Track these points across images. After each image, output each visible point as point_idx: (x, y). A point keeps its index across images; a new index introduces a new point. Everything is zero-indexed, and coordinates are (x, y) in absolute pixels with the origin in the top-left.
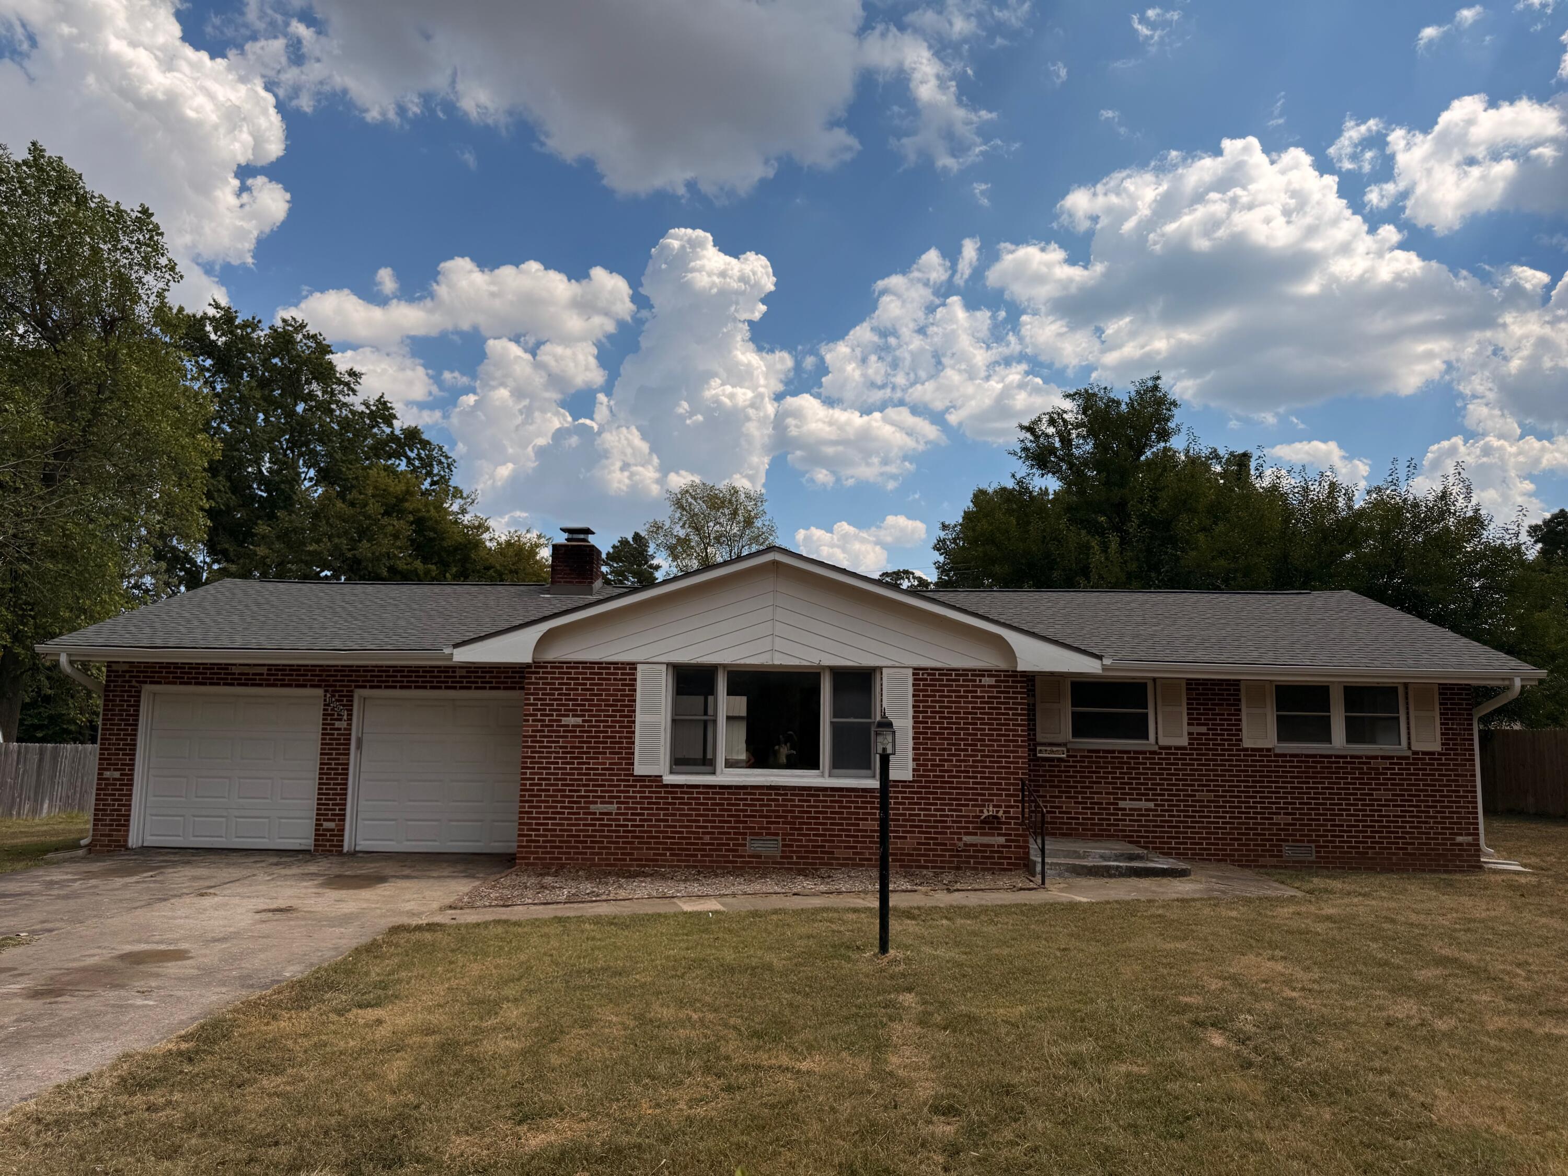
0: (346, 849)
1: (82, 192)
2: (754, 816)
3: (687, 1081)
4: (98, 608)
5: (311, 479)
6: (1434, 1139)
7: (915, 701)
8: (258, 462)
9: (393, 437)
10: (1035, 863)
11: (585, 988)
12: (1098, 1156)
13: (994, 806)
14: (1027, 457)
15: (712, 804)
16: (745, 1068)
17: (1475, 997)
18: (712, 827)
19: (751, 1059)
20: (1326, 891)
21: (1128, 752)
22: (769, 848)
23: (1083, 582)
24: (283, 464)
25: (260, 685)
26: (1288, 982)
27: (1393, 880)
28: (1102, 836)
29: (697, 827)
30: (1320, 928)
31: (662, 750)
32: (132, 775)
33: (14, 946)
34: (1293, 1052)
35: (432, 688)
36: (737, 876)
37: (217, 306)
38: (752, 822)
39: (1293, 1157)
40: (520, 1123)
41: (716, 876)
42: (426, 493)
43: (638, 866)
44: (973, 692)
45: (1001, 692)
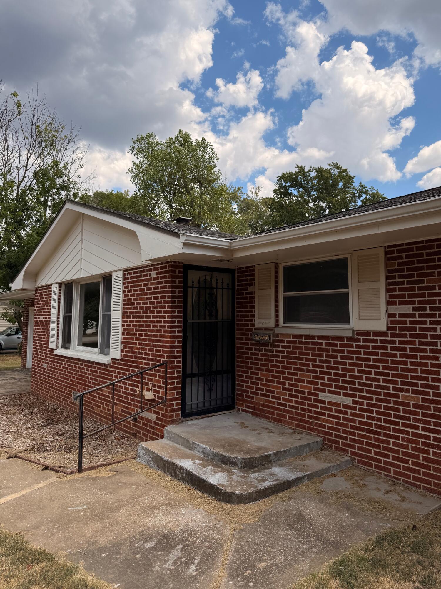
7: (124, 296)
29: (62, 381)
44: (147, 285)
45: (159, 283)
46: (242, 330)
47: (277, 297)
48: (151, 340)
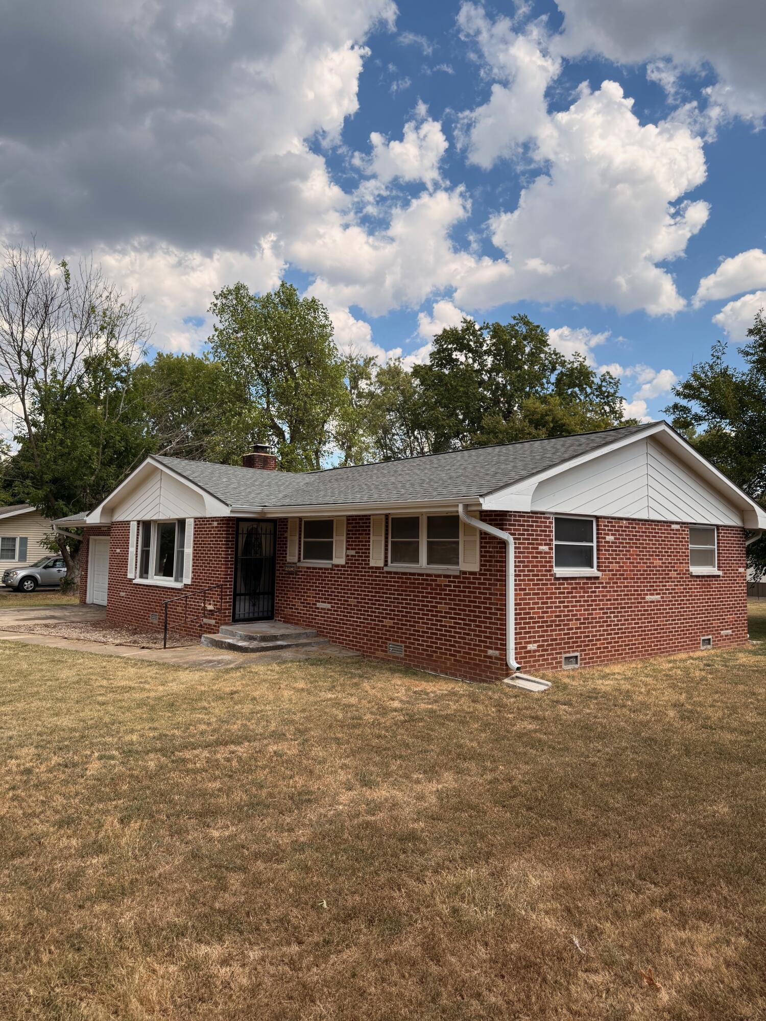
2: (153, 602)
7: (194, 537)
15: (144, 595)
21: (322, 569)
22: (155, 619)
29: (140, 606)
38: (152, 605)
44: (211, 531)
45: (219, 531)
46: (279, 564)
47: (300, 541)
48: (212, 570)
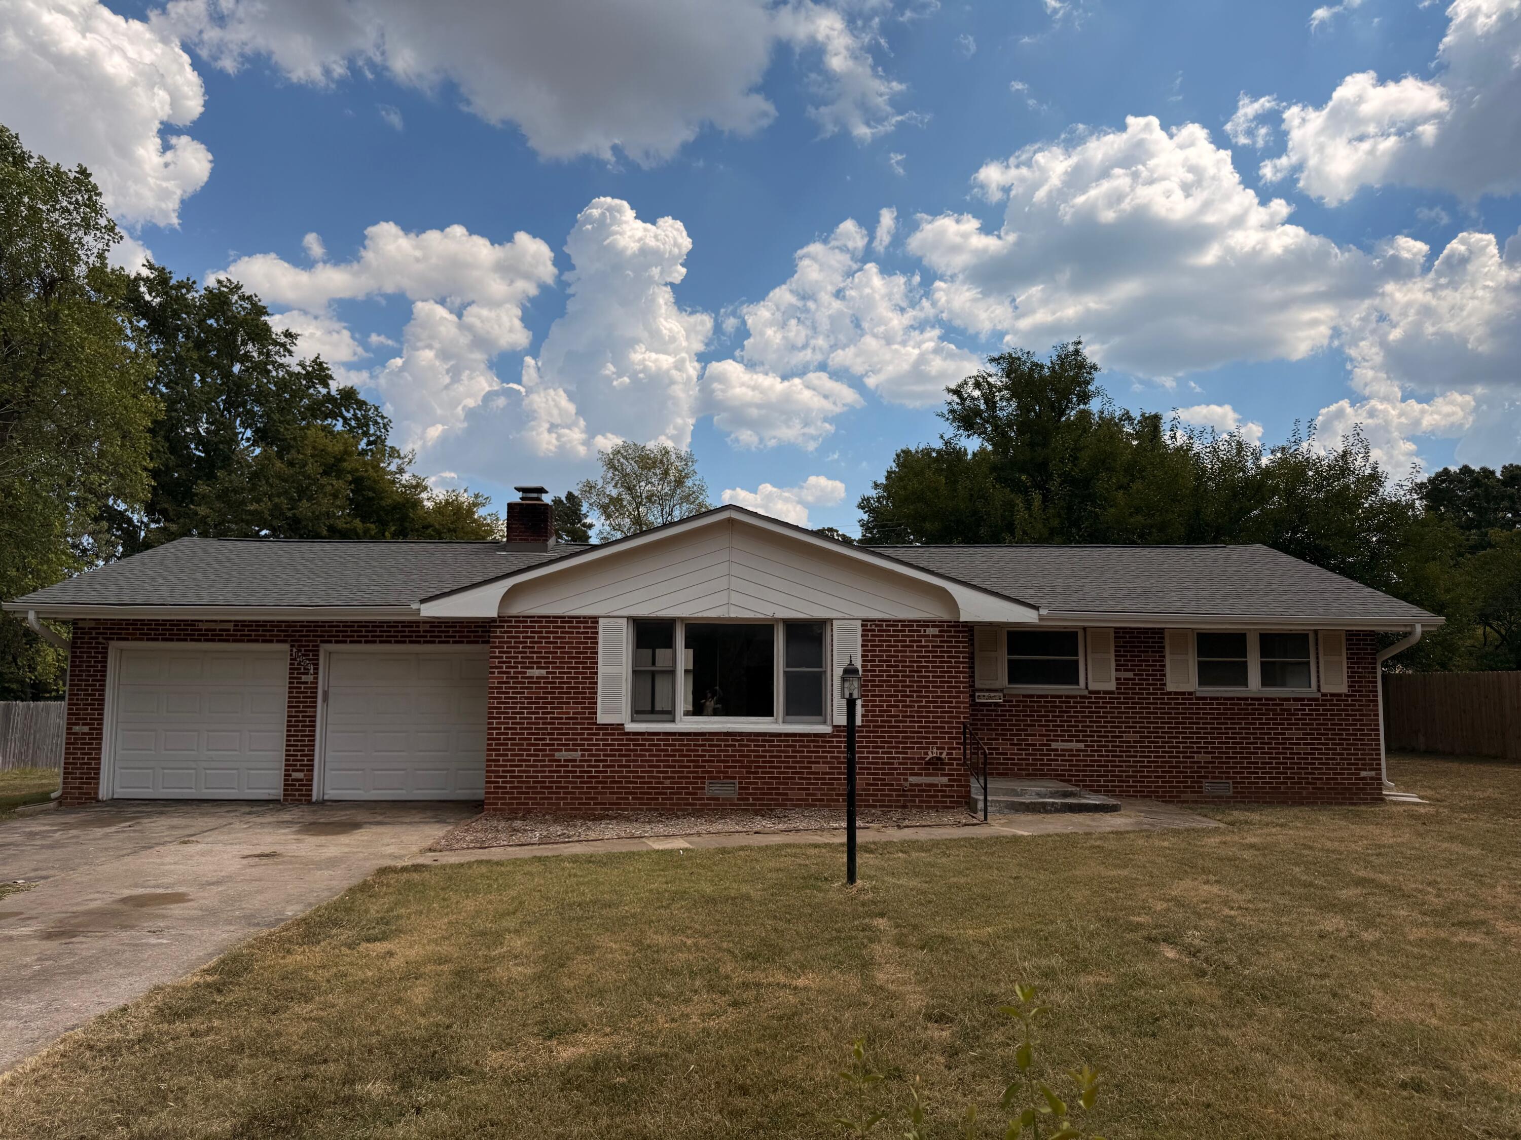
0: (314, 798)
1: (19, 151)
2: (713, 761)
3: (695, 998)
4: (45, 567)
5: (248, 439)
6: (1377, 1032)
7: (864, 651)
8: (194, 423)
9: (329, 398)
10: (976, 801)
11: (579, 919)
12: (1083, 1053)
13: (938, 748)
14: (954, 419)
15: (672, 750)
16: (746, 985)
17: (1393, 912)
18: (672, 772)
19: (750, 977)
20: (1246, 822)
21: (1060, 697)
22: (726, 790)
23: (1008, 537)
24: (220, 424)
25: (227, 641)
26: (1226, 902)
27: (1305, 812)
28: (1036, 775)
29: (658, 772)
30: (1247, 855)
31: (624, 699)
32: (101, 729)
33: (14, 892)
34: (1241, 962)
35: (397, 642)
36: (698, 817)
37: (151, 267)
38: (710, 767)
39: (1256, 1050)
40: (550, 1037)
41: (678, 817)
42: (364, 452)
43: (601, 809)
44: (918, 641)
45: (944, 642)
